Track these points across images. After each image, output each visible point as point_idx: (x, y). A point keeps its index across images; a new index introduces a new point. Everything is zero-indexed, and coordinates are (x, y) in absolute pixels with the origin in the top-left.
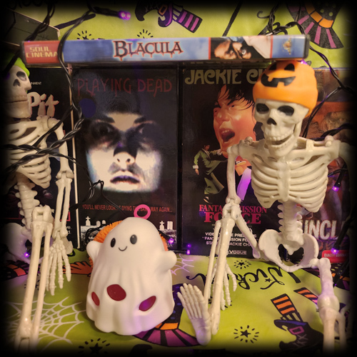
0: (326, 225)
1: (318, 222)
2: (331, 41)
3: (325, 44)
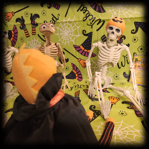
2: (102, 10)
3: (100, 11)
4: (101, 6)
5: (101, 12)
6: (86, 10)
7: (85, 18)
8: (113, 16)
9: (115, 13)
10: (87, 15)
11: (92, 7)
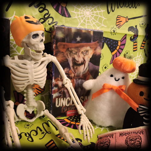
0: (68, 100)
1: (65, 98)
2: (66, 14)
3: (63, 15)
4: (66, 8)
5: (65, 16)
6: (44, 9)
7: (42, 20)
8: (79, 24)
9: (82, 21)
10: (46, 17)
11: (53, 6)
